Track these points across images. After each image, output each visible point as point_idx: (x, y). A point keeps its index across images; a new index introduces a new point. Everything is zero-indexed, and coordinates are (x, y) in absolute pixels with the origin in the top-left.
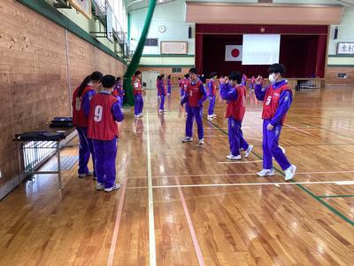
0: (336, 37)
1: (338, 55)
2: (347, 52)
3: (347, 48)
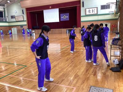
2: (91, 13)
3: (91, 11)
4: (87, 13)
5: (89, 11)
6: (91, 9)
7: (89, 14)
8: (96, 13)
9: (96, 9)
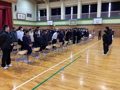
0: (16, 10)
1: (18, 20)
2: (21, 18)
3: (21, 16)
4: (19, 18)
5: (20, 16)
6: (21, 15)
7: (20, 18)
8: (24, 19)
9: (24, 15)
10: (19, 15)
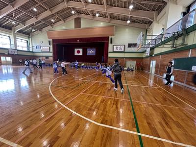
1: (114, 52)
2: (119, 50)
6: (119, 47)
8: (123, 50)
9: (123, 46)
10: (115, 47)
